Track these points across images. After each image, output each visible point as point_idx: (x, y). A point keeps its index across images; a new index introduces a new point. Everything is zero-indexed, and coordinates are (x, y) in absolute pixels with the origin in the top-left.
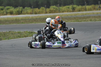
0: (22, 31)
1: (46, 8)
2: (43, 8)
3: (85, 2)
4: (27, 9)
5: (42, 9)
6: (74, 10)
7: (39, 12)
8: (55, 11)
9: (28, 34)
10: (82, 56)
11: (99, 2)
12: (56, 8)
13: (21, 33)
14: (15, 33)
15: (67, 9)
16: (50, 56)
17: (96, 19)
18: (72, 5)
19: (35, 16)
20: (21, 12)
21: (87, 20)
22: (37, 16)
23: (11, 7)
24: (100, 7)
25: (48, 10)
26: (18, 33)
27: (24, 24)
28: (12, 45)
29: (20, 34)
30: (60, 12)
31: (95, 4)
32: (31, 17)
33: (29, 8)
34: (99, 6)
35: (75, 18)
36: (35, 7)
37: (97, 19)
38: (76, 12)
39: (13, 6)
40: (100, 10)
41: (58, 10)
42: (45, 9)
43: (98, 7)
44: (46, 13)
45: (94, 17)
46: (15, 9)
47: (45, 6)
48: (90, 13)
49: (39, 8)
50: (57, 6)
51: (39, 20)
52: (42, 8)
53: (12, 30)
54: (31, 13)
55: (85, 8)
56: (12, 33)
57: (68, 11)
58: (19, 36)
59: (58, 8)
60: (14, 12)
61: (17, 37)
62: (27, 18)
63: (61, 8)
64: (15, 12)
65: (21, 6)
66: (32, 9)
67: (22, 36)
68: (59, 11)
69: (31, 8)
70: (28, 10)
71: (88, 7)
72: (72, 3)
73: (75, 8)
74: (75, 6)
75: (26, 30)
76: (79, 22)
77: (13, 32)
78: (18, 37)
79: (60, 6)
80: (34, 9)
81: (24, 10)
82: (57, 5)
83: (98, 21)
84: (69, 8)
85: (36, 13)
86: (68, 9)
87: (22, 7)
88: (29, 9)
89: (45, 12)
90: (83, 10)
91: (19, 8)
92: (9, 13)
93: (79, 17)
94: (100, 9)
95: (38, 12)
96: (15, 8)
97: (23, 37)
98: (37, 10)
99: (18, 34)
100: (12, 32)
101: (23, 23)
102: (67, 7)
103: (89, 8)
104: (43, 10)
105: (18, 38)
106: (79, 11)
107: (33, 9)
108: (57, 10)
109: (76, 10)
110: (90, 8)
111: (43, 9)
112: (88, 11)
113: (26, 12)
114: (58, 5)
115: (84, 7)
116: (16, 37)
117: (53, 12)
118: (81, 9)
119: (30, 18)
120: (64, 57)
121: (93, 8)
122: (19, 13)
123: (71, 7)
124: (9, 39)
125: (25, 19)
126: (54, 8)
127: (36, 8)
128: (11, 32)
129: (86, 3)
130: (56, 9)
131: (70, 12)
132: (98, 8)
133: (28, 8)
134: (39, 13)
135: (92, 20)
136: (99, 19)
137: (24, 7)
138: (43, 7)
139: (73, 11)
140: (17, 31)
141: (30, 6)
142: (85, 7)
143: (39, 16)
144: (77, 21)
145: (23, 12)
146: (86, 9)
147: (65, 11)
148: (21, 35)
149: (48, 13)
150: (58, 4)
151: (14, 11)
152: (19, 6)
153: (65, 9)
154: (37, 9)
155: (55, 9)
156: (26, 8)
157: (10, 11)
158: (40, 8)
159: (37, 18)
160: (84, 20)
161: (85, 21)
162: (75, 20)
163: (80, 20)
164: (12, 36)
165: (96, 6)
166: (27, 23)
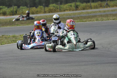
1: (45, 7)
2: (42, 6)
4: (22, 9)
5: (40, 8)
6: (77, 9)
7: (37, 11)
8: (55, 10)
10: (87, 62)
12: (57, 7)
14: (9, 38)
15: (69, 8)
16: (50, 63)
17: (103, 18)
18: (75, 3)
20: (15, 13)
21: (92, 19)
23: (4, 7)
24: (107, 4)
25: (47, 9)
26: (13, 37)
29: (15, 38)
33: (25, 7)
35: (78, 18)
37: (104, 18)
38: (79, 10)
39: (6, 6)
40: (107, 7)
41: (59, 8)
44: (45, 12)
45: (101, 16)
46: (9, 9)
47: (44, 4)
49: (36, 7)
50: (57, 4)
52: (39, 6)
55: (90, 6)
56: (6, 38)
57: (70, 10)
58: (14, 41)
59: (58, 6)
60: (8, 13)
63: (62, 6)
64: (9, 12)
66: (28, 9)
68: (60, 10)
69: (28, 7)
70: (24, 10)
71: (93, 4)
74: (78, 3)
76: (83, 22)
80: (30, 8)
82: (57, 3)
83: (106, 20)
84: (71, 6)
87: (16, 7)
88: (25, 8)
91: (13, 8)
92: (1, 14)
93: (83, 17)
94: (108, 6)
95: (35, 11)
96: (8, 8)
99: (13, 38)
100: (6, 36)
101: (19, 25)
102: (69, 5)
103: (94, 6)
104: (42, 9)
105: (13, 43)
106: (84, 9)
107: (29, 9)
108: (58, 9)
110: (96, 5)
112: (93, 9)
113: (21, 12)
114: (59, 2)
115: (89, 4)
116: (10, 42)
117: (53, 11)
120: (67, 64)
121: (100, 5)
122: (13, 14)
123: (73, 4)
124: (2, 45)
126: (54, 7)
127: (33, 7)
130: (57, 8)
131: (73, 10)
132: (105, 5)
133: (23, 7)
134: (37, 13)
135: (98, 20)
136: (106, 18)
137: (19, 7)
138: (42, 5)
139: (76, 10)
140: (11, 35)
141: (26, 5)
142: (91, 4)
143: (36, 16)
144: (81, 20)
145: (18, 12)
146: (91, 6)
147: (67, 10)
148: (16, 39)
149: (47, 13)
150: (58, 2)
151: (7, 11)
152: (13, 6)
153: (66, 7)
154: (34, 8)
155: (55, 8)
156: (21, 7)
157: (3, 11)
158: (38, 6)
161: (90, 21)
162: (79, 20)
163: (84, 20)
164: (6, 40)
165: (103, 2)
166: (23, 25)
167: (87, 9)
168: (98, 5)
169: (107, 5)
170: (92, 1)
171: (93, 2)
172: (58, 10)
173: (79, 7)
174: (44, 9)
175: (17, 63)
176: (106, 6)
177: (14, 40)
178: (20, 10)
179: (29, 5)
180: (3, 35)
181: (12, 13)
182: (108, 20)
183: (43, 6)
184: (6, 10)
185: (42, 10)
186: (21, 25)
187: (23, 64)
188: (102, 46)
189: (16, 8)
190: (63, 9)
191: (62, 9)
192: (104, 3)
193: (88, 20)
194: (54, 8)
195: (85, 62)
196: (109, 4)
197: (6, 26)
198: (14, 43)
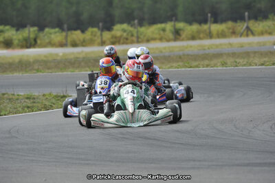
0: (35, 93)
1: (102, 31)
2: (95, 29)
3: (209, 15)
4: (51, 34)
5: (92, 32)
6: (178, 37)
7: (84, 41)
8: (127, 39)
9: (54, 101)
11: (246, 14)
12: (131, 32)
13: (34, 98)
14: (17, 99)
15: (160, 34)
16: (112, 161)
17: (238, 60)
18: (172, 23)
19: (73, 53)
20: (33, 42)
21: (212, 63)
22: (79, 53)
23: (7, 27)
24: (248, 28)
25: (107, 35)
26: (27, 98)
27: (41, 74)
28: (9, 132)
29: (32, 101)
30: (140, 40)
31: (235, 20)
32: (61, 54)
33: (57, 29)
34: (246, 25)
35: (180, 57)
36: (72, 28)
37: (241, 61)
38: (183, 40)
39: (13, 26)
40: (247, 35)
41: (135, 35)
42: (99, 33)
43: (244, 27)
44: (103, 43)
45: (234, 55)
46: (19, 32)
47: (101, 24)
48: (221, 45)
49: (83, 32)
50: (132, 26)
51: (83, 64)
52: (90, 29)
53: (10, 91)
54: (62, 45)
55: (208, 31)
56: (10, 99)
57: (161, 39)
58: (28, 107)
59: (134, 30)
60: (16, 42)
61: (23, 109)
62: (50, 59)
63: (142, 29)
64: (19, 40)
65: (33, 25)
66: (64, 34)
67: (38, 107)
68: (138, 37)
69: (63, 30)
70: (53, 36)
71: (215, 28)
72: (172, 17)
73: (180, 30)
74: (180, 25)
75: (47, 91)
76: (191, 67)
77: (14, 95)
78: (26, 109)
79: (141, 25)
80: (69, 33)
81: (41, 35)
82: (132, 22)
83: (245, 65)
84: (164, 30)
85: (74, 45)
86: (162, 32)
87: (36, 28)
88: (55, 33)
89: (99, 40)
90: (201, 36)
91: (29, 31)
92: (1, 45)
93: (192, 56)
94: (249, 32)
95: (80, 40)
96: (17, 30)
97: (41, 110)
98: (77, 35)
99: (26, 100)
100: (11, 97)
101: (41, 71)
102: (159, 28)
103: (218, 32)
104: (95, 36)
105: (25, 112)
106: (193, 38)
107: (67, 34)
108: (132, 35)
109: (184, 35)
110: (223, 31)
111: (93, 34)
112: (215, 38)
113: (47, 41)
114: (136, 21)
115: (205, 27)
116: (20, 109)
117: (122, 41)
118: (199, 32)
119: (59, 58)
120: (152, 165)
121: (231, 31)
122: (28, 45)
123: (169, 26)
125: (45, 59)
126: (124, 31)
127: (75, 29)
128: (6, 96)
129: (211, 17)
130: (130, 34)
131: (168, 41)
132: (242, 31)
133: (53, 31)
134: (84, 43)
135: (226, 64)
136: (246, 60)
137: (41, 29)
138: (95, 27)
139: (175, 39)
140: (22, 94)
141: (59, 25)
142: (210, 28)
143: (82, 52)
144: (187, 64)
145: (39, 42)
146: (210, 32)
147: (154, 39)
148: (34, 102)
149: (108, 44)
150: (134, 20)
151: (15, 37)
152: (28, 26)
153: (153, 33)
154: (78, 32)
155: (128, 34)
156: (47, 30)
157: (4, 38)
158: (86, 29)
159: (77, 58)
160: (206, 62)
161: (207, 66)
162: (181, 64)
163: (195, 64)
164: (10, 105)
165: (238, 24)
166: (50, 71)
167: (200, 39)
168: (226, 30)
169: (247, 31)
170: (213, 19)
171: (216, 22)
172: (135, 39)
173: (181, 32)
174: (101, 35)
175: (34, 158)
176: (245, 33)
177: (29, 105)
178: (46, 37)
179: (65, 26)
180: (4, 92)
181: (24, 42)
182: (250, 65)
183: (99, 28)
184: (13, 35)
185: (96, 38)
186: (47, 71)
187: (48, 162)
188: (235, 125)
189: (35, 31)
190: (145, 36)
191: (142, 37)
192: (239, 26)
193: (202, 63)
194: (125, 34)
195: (194, 161)
196: (251, 28)
197: (10, 72)
198: (29, 112)
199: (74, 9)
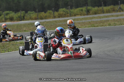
1: (54, 12)
2: (51, 11)
3: (102, 3)
4: (31, 14)
6: (89, 13)
7: (46, 16)
8: (65, 15)
10: (99, 69)
11: (119, 1)
14: (16, 44)
15: (80, 12)
16: (59, 71)
18: (86, 7)
20: (23, 18)
21: (104, 24)
22: (43, 22)
23: (11, 12)
24: (120, 8)
25: (56, 14)
26: (21, 43)
27: (27, 32)
29: (23, 44)
30: (71, 15)
31: (114, 5)
34: (119, 7)
35: (90, 23)
36: (40, 11)
37: (117, 23)
38: (91, 15)
39: (13, 11)
40: (120, 11)
41: (69, 13)
44: (55, 17)
45: (114, 20)
46: (16, 14)
47: (53, 9)
49: (45, 12)
50: (67, 9)
52: (49, 11)
54: (36, 19)
56: (13, 44)
57: (81, 15)
59: (68, 11)
60: (15, 18)
63: (72, 10)
64: (16, 17)
65: (23, 10)
66: (37, 14)
68: (70, 14)
69: (36, 12)
70: (32, 15)
71: (105, 8)
72: (86, 4)
73: (89, 10)
74: (89, 8)
76: (95, 27)
77: (14, 42)
79: (71, 8)
80: (39, 13)
81: (26, 14)
82: (67, 7)
83: (119, 25)
84: (82, 10)
86: (81, 12)
87: (24, 12)
88: (33, 13)
89: (53, 16)
90: (99, 12)
91: (21, 13)
92: (9, 20)
93: (95, 22)
94: (121, 10)
95: (44, 16)
96: (15, 13)
99: (20, 44)
102: (80, 10)
103: (107, 10)
104: (51, 14)
106: (95, 13)
108: (68, 13)
109: (91, 13)
110: (109, 9)
112: (105, 13)
113: (29, 17)
114: (69, 7)
115: (101, 8)
117: (63, 16)
120: (78, 72)
121: (112, 9)
122: (21, 19)
123: (84, 9)
124: (9, 52)
126: (64, 11)
129: (103, 4)
131: (84, 15)
132: (118, 9)
134: (46, 18)
135: (111, 24)
136: (119, 23)
137: (26, 12)
139: (87, 14)
141: (34, 10)
142: (103, 8)
143: (45, 21)
144: (93, 26)
145: (25, 18)
146: (103, 11)
147: (78, 15)
149: (57, 18)
150: (68, 6)
151: (14, 16)
152: (20, 11)
153: (77, 12)
154: (43, 13)
155: (65, 13)
156: (29, 12)
158: (47, 11)
160: (102, 24)
161: (102, 26)
162: (90, 25)
163: (96, 25)
164: (13, 47)
165: (116, 7)
167: (99, 14)
168: (110, 9)
169: (120, 10)
171: (105, 6)
172: (69, 15)
174: (54, 14)
175: (24, 71)
176: (119, 10)
178: (28, 15)
179: (37, 10)
181: (19, 18)
182: (122, 25)
184: (14, 15)
185: (51, 15)
187: (31, 72)
188: (115, 52)
189: (23, 13)
191: (72, 14)
193: (100, 24)
194: (64, 13)
196: (122, 8)
199: (41, 2)
